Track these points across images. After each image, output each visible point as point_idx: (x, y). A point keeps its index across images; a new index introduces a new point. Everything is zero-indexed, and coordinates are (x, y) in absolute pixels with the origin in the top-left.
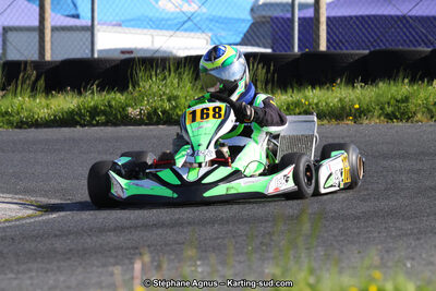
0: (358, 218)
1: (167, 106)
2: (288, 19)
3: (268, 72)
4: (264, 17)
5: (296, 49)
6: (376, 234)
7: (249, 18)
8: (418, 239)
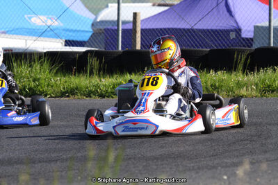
0: (157, 159)
1: (32, 85)
2: (116, 30)
3: (100, 63)
4: (101, 30)
5: (120, 49)
6: (168, 169)
7: (91, 30)
8: (197, 173)
